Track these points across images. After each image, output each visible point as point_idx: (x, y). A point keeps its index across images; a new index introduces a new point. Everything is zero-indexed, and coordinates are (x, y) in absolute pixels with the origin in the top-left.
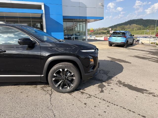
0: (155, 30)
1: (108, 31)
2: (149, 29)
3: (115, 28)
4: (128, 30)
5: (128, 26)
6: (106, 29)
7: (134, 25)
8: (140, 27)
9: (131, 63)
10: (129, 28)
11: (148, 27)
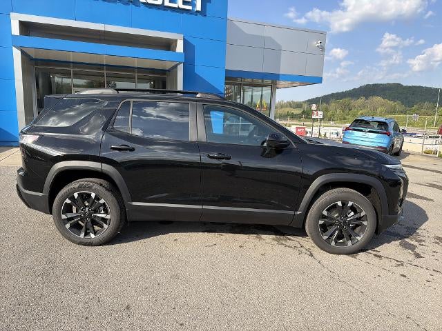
0: (436, 117)
1: (303, 112)
2: (418, 112)
3: (325, 105)
4: (361, 112)
5: (361, 100)
6: (298, 105)
7: (377, 100)
8: (395, 106)
9: (432, 200)
10: (364, 107)
11: (415, 106)
